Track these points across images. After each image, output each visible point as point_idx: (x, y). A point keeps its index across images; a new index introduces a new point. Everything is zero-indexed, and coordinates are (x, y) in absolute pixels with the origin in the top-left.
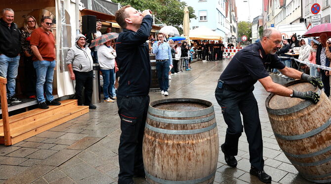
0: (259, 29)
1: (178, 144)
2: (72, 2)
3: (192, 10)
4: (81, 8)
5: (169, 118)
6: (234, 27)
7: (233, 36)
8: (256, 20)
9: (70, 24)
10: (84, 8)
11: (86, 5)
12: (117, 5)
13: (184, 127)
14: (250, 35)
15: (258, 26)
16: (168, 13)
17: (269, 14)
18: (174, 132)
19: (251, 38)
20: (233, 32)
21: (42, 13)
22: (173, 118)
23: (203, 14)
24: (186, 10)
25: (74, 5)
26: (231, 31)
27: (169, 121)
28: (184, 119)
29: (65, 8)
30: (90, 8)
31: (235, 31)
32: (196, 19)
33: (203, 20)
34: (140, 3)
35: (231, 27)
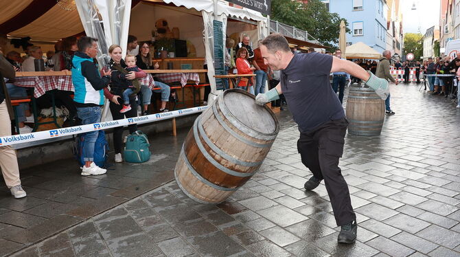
0: (434, 44)
6: (398, 43)
7: (396, 54)
8: (430, 32)
14: (421, 53)
15: (433, 39)
17: (448, 24)
19: (421, 58)
20: (396, 49)
23: (357, 26)
24: (342, 24)
26: (394, 47)
31: (399, 48)
32: (350, 33)
33: (358, 34)
35: (394, 42)
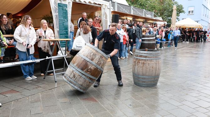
1: (144, 63)
2: (108, 8)
3: (182, 7)
4: (112, 10)
5: (141, 53)
9: (107, 19)
10: (113, 10)
11: (114, 8)
12: (131, 7)
13: (146, 57)
16: (165, 10)
18: (142, 58)
21: (95, 13)
22: (143, 54)
23: (191, 9)
24: (175, 7)
25: (109, 9)
27: (141, 54)
28: (146, 54)
29: (105, 11)
30: (116, 10)
32: (184, 13)
33: (191, 13)
34: (145, 5)
